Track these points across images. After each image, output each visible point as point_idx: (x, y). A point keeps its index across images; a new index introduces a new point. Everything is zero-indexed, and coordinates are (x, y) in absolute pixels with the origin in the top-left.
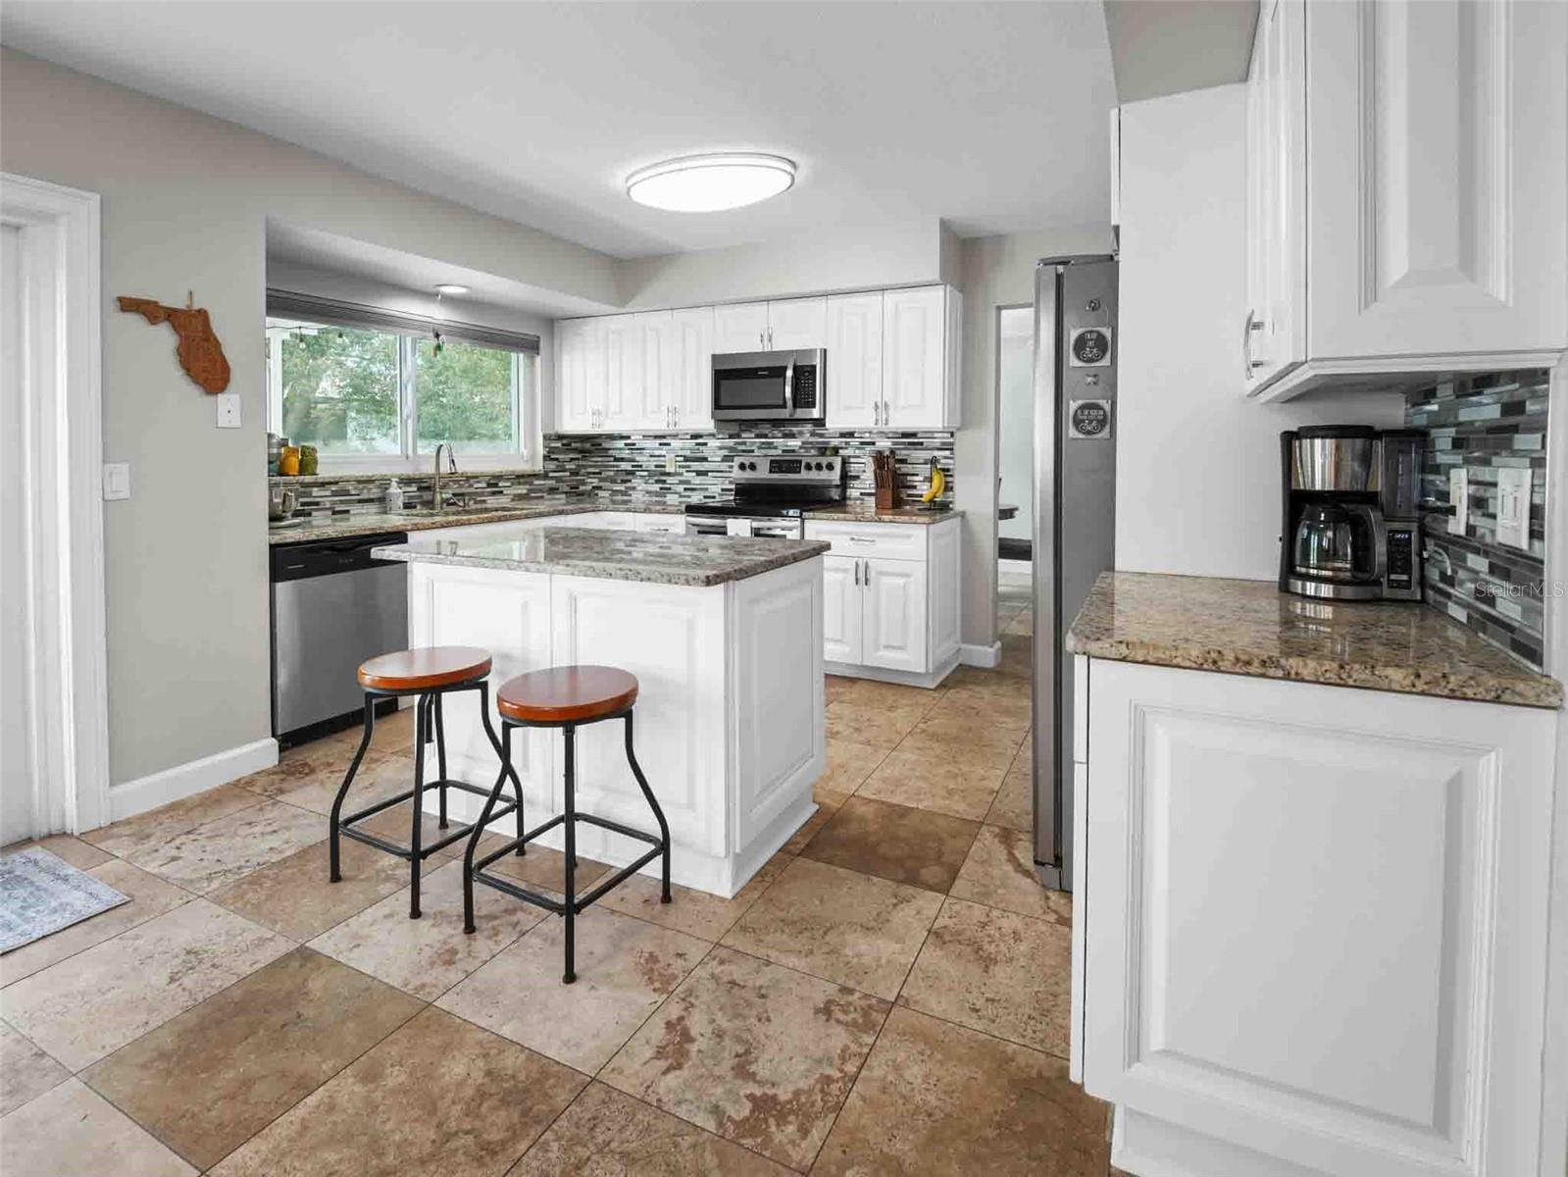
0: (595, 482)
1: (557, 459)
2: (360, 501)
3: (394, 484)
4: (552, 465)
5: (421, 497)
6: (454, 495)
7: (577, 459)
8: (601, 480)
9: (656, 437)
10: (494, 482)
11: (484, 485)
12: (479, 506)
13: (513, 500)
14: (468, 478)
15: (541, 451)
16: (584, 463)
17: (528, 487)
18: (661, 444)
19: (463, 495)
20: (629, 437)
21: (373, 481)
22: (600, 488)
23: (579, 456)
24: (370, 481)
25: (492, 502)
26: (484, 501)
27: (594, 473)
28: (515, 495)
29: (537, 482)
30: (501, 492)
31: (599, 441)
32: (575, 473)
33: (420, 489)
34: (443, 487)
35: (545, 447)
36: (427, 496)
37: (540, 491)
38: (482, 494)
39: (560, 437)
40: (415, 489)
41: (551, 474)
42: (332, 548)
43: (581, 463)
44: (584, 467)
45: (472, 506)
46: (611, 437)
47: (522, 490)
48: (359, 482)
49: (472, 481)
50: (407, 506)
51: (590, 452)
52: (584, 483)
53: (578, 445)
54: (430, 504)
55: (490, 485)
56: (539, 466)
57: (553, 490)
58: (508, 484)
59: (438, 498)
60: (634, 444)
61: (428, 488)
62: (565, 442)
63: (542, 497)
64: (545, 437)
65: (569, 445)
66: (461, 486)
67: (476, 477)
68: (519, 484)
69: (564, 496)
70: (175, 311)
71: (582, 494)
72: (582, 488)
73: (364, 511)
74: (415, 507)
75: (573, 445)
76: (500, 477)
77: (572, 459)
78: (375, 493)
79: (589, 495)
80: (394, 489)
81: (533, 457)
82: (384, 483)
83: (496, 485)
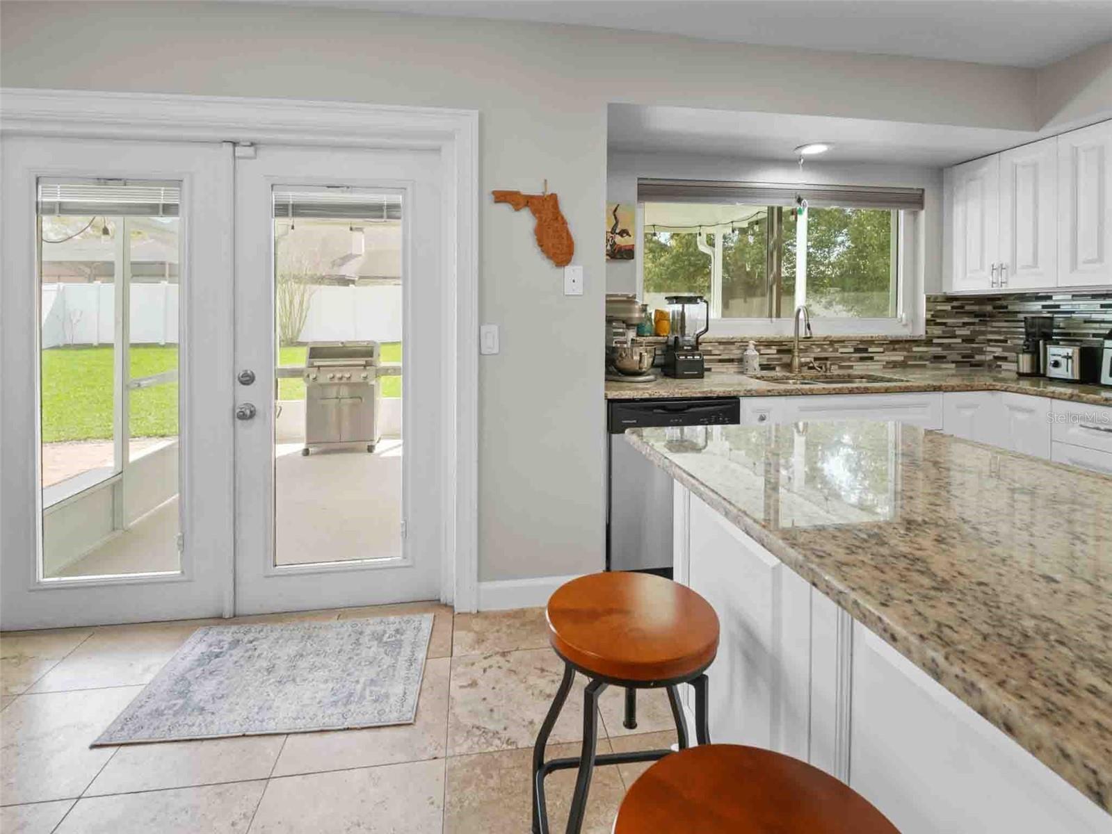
0: (998, 351)
1: (944, 324)
2: (721, 361)
3: (752, 346)
4: (937, 331)
5: (781, 359)
6: (816, 359)
7: (973, 324)
8: (1005, 349)
9: (1095, 297)
10: (863, 348)
11: (852, 350)
12: (841, 372)
13: (885, 367)
14: (832, 343)
15: (923, 314)
16: (983, 329)
17: (905, 353)
18: (1102, 306)
19: (826, 359)
20: (1050, 298)
21: (733, 343)
22: (1005, 359)
23: (977, 320)
24: (730, 343)
25: (859, 368)
26: (851, 367)
27: (996, 341)
28: (888, 363)
29: (915, 349)
30: (871, 358)
31: (1004, 303)
32: (967, 340)
33: (779, 352)
34: (805, 350)
35: (928, 310)
36: (786, 358)
37: (921, 358)
38: (849, 359)
39: (950, 299)
40: (775, 352)
41: (935, 341)
42: (663, 407)
43: (977, 328)
44: (983, 333)
45: (835, 371)
46: (1023, 297)
47: (898, 357)
48: (720, 343)
49: (836, 345)
50: (764, 367)
51: (991, 315)
52: (981, 352)
53: (976, 308)
54: (788, 366)
55: (857, 350)
56: (920, 331)
57: (938, 358)
58: (881, 350)
59: (796, 362)
60: (1058, 306)
61: (789, 351)
62: (955, 304)
63: (924, 366)
64: (928, 299)
65: (962, 307)
66: (825, 350)
67: (843, 341)
68: (894, 350)
69: (954, 365)
70: (532, 197)
71: (979, 364)
72: (978, 358)
73: (725, 370)
74: (774, 369)
75: (968, 308)
76: (871, 342)
77: (965, 324)
78: (735, 353)
79: (990, 366)
80: (751, 352)
81: (913, 320)
82: (743, 345)
83: (865, 350)
